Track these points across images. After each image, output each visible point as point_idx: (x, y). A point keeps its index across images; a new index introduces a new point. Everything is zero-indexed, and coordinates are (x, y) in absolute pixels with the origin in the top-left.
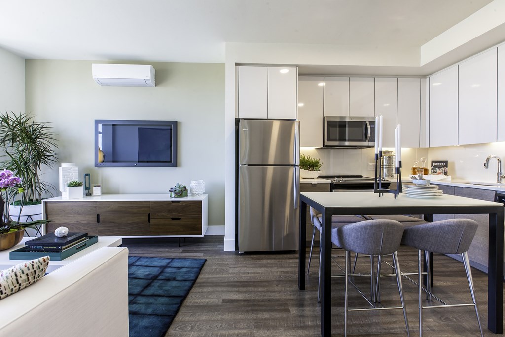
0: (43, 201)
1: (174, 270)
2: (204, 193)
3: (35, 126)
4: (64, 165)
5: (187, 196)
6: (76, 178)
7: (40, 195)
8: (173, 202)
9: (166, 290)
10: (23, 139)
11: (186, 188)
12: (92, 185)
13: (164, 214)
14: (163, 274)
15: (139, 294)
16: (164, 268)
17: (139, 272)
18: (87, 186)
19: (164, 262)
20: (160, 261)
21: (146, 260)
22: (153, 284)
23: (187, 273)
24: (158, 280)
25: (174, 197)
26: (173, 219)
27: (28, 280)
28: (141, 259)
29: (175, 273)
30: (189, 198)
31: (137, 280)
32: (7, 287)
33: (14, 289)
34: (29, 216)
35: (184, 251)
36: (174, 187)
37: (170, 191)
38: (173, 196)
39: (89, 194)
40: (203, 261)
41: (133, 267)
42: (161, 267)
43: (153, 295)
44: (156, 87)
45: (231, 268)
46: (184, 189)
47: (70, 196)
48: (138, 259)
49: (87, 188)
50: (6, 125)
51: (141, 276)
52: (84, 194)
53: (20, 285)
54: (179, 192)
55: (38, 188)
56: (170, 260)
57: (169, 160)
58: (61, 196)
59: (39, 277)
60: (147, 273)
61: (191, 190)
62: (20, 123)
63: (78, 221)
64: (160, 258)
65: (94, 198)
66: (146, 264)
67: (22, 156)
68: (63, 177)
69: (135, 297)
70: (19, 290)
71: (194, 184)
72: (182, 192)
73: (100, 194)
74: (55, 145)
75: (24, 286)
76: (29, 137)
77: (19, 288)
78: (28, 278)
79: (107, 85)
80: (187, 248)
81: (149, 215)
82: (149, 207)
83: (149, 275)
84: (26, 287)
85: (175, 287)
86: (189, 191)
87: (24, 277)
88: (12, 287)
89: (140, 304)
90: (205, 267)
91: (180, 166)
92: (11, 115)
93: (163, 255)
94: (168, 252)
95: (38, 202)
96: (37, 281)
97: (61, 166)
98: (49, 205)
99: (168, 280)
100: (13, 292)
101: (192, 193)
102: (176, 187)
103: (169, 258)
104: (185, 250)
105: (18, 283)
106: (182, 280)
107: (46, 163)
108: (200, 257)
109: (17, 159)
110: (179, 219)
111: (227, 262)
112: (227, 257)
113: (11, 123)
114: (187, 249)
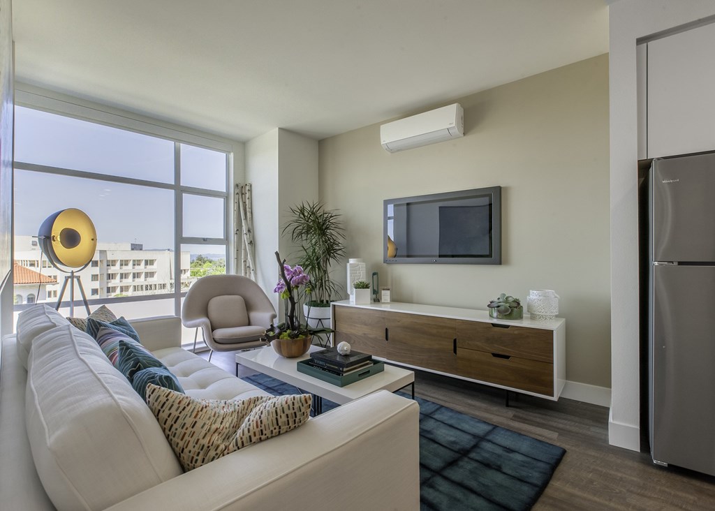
0: (332, 303)
1: (499, 451)
2: (557, 316)
3: (326, 216)
4: (352, 261)
5: (520, 317)
6: (363, 278)
7: (330, 296)
8: (494, 325)
9: (484, 485)
10: (315, 229)
11: (519, 304)
12: (380, 288)
13: (479, 344)
14: (478, 450)
15: (438, 473)
16: (480, 439)
17: (438, 432)
18: (375, 288)
19: (481, 429)
20: (472, 423)
21: (451, 414)
22: (461, 463)
23: (523, 466)
24: (469, 458)
25: (497, 318)
26: (495, 355)
27: (288, 424)
28: (443, 410)
29: (499, 456)
30: (525, 323)
31: (436, 445)
32: (267, 426)
33: (274, 431)
34: (320, 319)
35: (516, 418)
36: (496, 300)
37: (489, 306)
38: (495, 314)
39: (377, 300)
40: (559, 452)
41: (430, 419)
42: (474, 436)
43: (460, 485)
44: (465, 137)
45: (632, 492)
46: (515, 305)
47: (357, 301)
48: (438, 409)
49: (375, 292)
50: (302, 216)
51: (442, 440)
52: (371, 299)
53: (280, 428)
54: (506, 310)
55: (327, 288)
56: (490, 428)
57: (488, 253)
58: (349, 299)
59: (300, 422)
60: (452, 439)
61: (529, 307)
62: (313, 213)
63: (365, 334)
64: (474, 418)
65: (383, 305)
66: (450, 422)
67: (314, 250)
68: (351, 276)
69: (433, 476)
70: (279, 434)
71: (535, 297)
72: (512, 311)
73: (389, 301)
74: (343, 237)
75: (285, 430)
76: (320, 229)
77: (279, 432)
78: (288, 421)
79: (398, 150)
80: (522, 413)
81: (455, 341)
82: (454, 329)
83: (454, 442)
84: (287, 431)
85: (501, 486)
86: (525, 309)
87: (284, 418)
88: (272, 428)
89: (441, 492)
90: (561, 467)
91: (507, 263)
92: (306, 206)
93: (477, 413)
94: (486, 411)
95: (327, 304)
96: (299, 426)
97: (348, 262)
98: (337, 309)
99: (487, 465)
100: (274, 435)
101: (532, 314)
102: (501, 300)
103: (488, 424)
104: (519, 417)
105: (278, 424)
106: (514, 477)
107: (334, 257)
108: (551, 439)
109: (311, 254)
110: (507, 357)
111: (620, 475)
112: (619, 461)
113: (306, 214)
114: (521, 415)
